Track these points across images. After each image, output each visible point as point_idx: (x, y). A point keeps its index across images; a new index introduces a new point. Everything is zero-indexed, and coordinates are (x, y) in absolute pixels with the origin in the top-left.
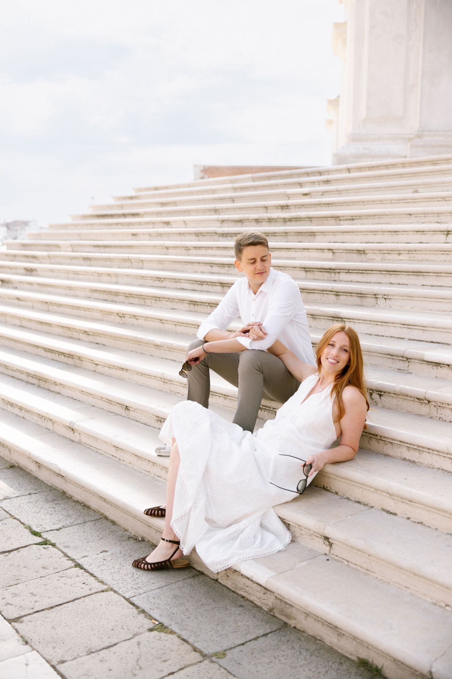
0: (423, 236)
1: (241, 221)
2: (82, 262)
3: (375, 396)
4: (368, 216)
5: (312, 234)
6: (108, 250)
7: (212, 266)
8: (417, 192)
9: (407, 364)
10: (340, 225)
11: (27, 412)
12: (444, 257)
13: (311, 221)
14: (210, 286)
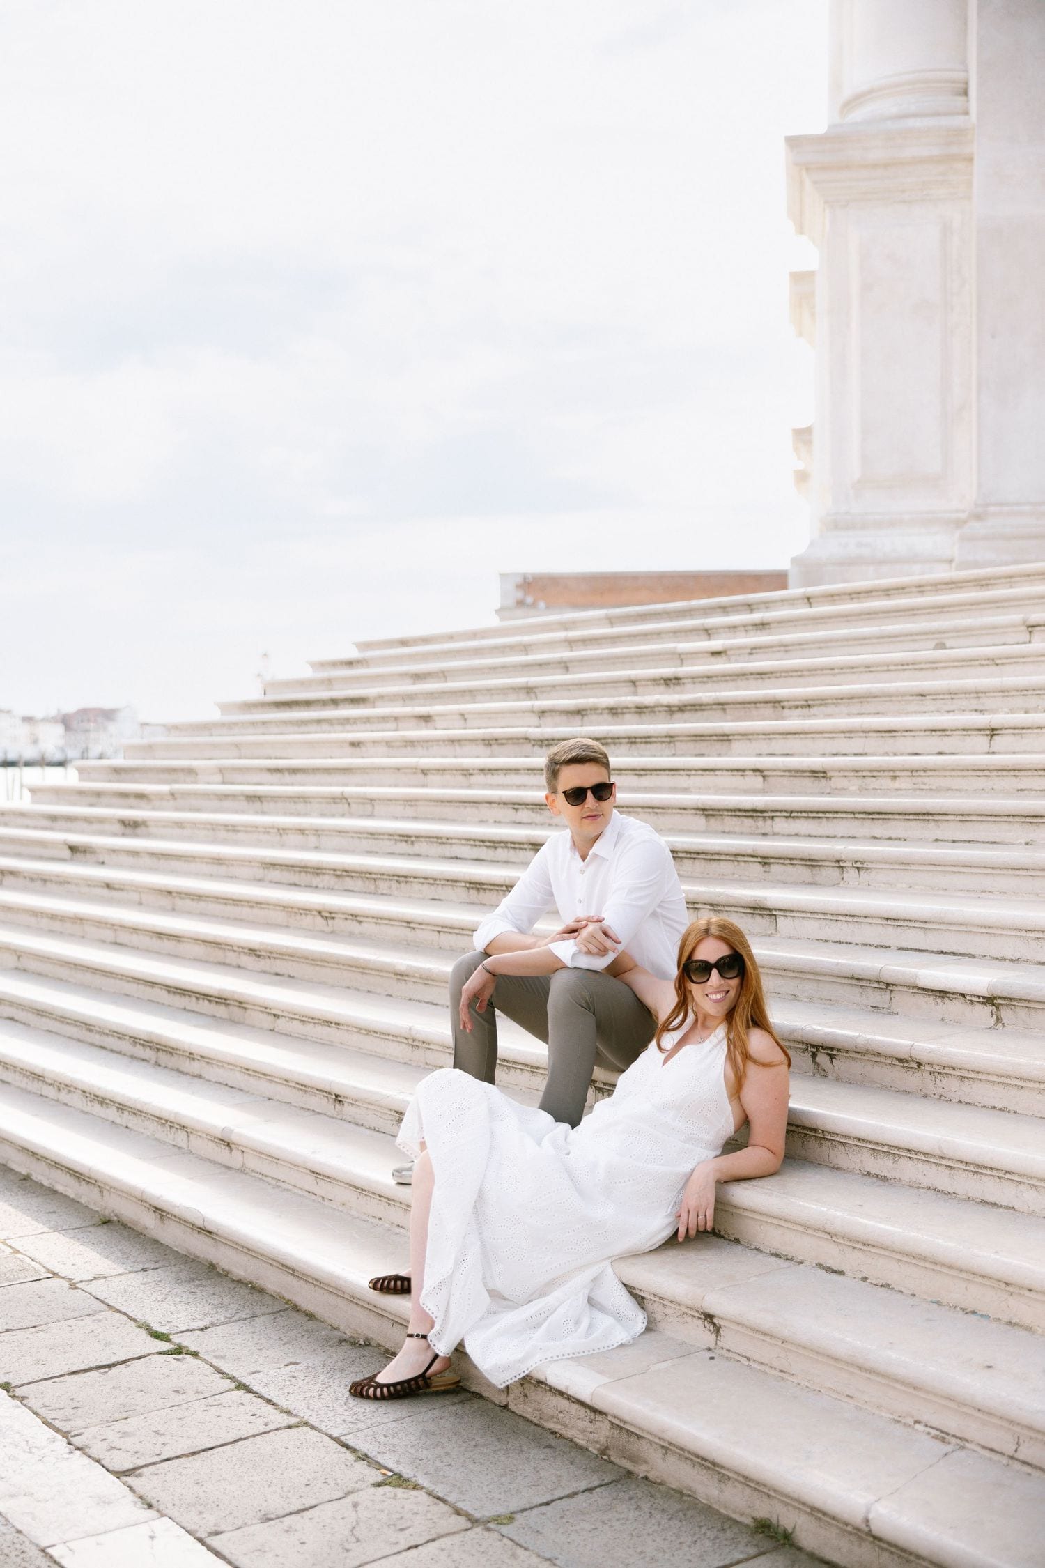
0: (946, 739)
1: (579, 712)
2: (244, 804)
3: (822, 1059)
4: (840, 699)
5: (724, 738)
6: (299, 777)
7: (517, 810)
8: (942, 646)
9: (887, 996)
10: (783, 718)
11: (135, 1114)
12: (981, 783)
13: (724, 710)
14: (512, 851)
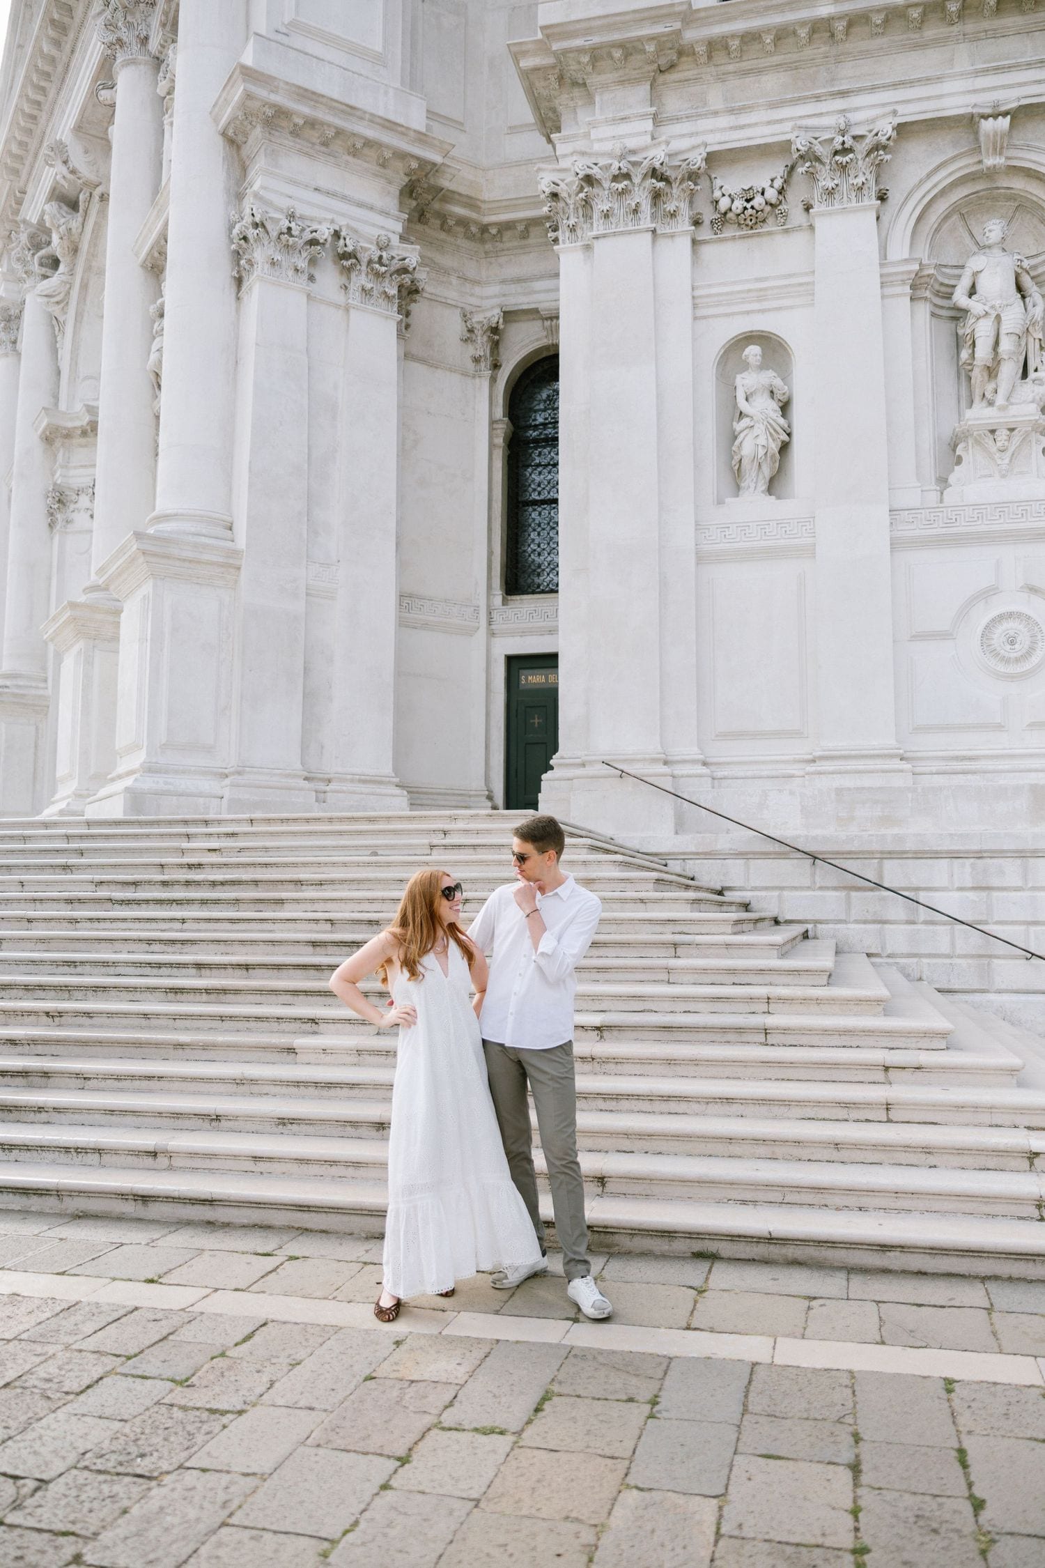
4: (343, 881)
5: (280, 902)
7: (150, 944)
8: (375, 854)
10: (302, 891)
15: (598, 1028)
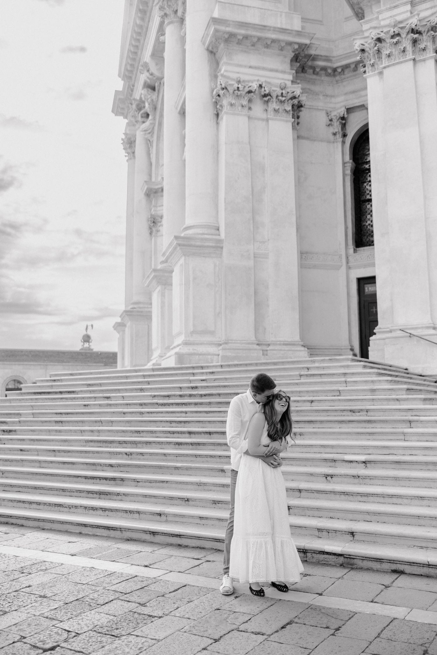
2: (54, 424)
9: (334, 463)
15: (364, 462)
